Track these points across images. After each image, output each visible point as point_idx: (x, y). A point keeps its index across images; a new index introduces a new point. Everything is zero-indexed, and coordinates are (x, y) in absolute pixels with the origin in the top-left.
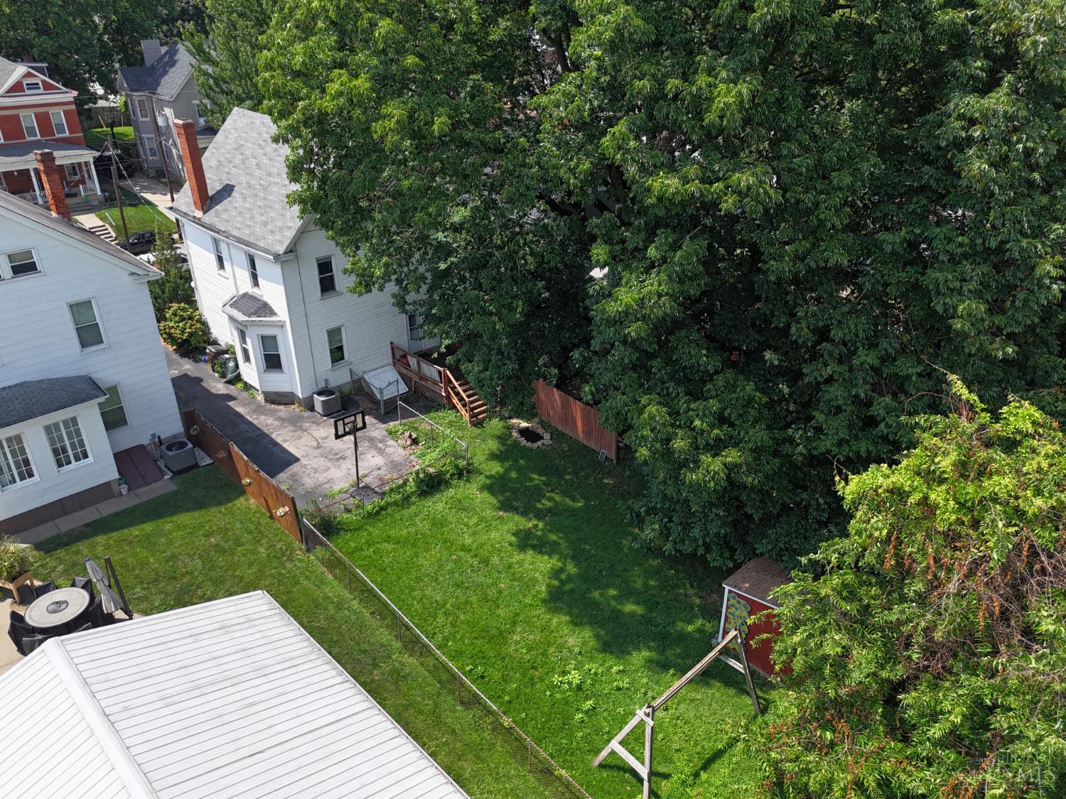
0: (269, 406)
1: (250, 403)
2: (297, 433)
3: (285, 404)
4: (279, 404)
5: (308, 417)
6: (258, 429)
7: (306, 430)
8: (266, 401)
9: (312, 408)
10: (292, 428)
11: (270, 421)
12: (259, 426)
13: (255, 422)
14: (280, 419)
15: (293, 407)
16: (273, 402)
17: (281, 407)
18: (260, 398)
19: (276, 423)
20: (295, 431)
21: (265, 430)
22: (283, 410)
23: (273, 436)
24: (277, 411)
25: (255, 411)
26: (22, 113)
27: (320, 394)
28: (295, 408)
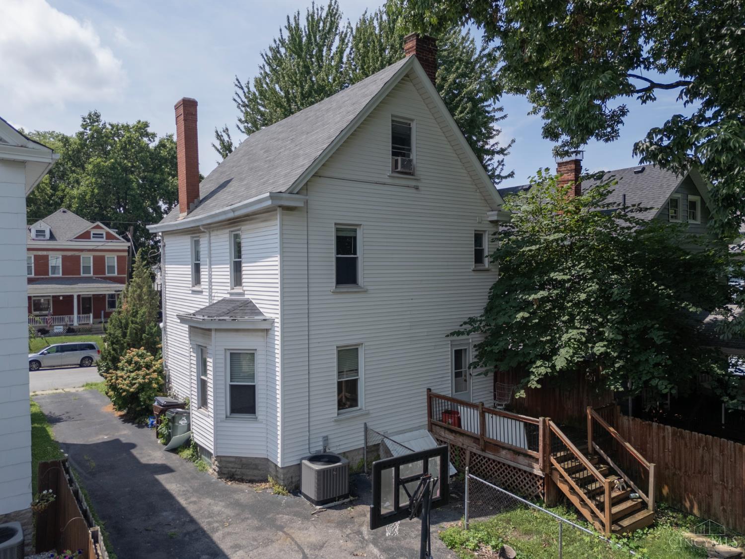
0: (222, 482)
1: (194, 478)
2: (264, 534)
3: (251, 481)
4: (241, 480)
5: (288, 505)
6: (192, 521)
7: (281, 528)
8: (221, 474)
9: (295, 489)
10: (256, 523)
11: (218, 507)
12: (195, 516)
13: (191, 509)
14: (237, 504)
15: (263, 485)
16: (232, 477)
17: (244, 486)
18: (212, 469)
19: (229, 512)
20: (258, 529)
21: (204, 524)
22: (244, 492)
23: (216, 537)
24: (235, 491)
25: (196, 491)
26: (83, 255)
27: (314, 459)
28: (269, 489)
